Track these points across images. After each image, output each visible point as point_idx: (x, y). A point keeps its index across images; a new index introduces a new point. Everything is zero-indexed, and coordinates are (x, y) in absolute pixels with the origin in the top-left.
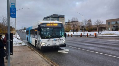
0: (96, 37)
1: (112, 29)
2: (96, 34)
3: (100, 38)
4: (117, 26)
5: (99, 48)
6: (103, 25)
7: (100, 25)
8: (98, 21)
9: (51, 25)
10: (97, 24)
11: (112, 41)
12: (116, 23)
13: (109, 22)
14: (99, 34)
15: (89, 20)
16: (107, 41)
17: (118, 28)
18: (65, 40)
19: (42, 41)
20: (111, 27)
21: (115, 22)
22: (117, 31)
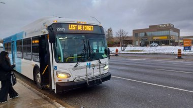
0: (117, 55)
1: (140, 44)
2: (117, 50)
3: (122, 57)
4: (147, 40)
5: (118, 70)
6: (128, 37)
7: (123, 37)
8: (121, 31)
9: (80, 28)
10: (119, 36)
11: (136, 61)
12: (146, 34)
13: (136, 33)
14: (122, 51)
15: (109, 30)
16: (130, 61)
17: (147, 42)
18: (109, 64)
19: (58, 69)
20: (139, 40)
21: (144, 34)
22: (146, 46)
